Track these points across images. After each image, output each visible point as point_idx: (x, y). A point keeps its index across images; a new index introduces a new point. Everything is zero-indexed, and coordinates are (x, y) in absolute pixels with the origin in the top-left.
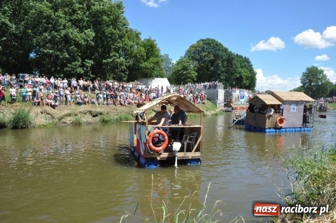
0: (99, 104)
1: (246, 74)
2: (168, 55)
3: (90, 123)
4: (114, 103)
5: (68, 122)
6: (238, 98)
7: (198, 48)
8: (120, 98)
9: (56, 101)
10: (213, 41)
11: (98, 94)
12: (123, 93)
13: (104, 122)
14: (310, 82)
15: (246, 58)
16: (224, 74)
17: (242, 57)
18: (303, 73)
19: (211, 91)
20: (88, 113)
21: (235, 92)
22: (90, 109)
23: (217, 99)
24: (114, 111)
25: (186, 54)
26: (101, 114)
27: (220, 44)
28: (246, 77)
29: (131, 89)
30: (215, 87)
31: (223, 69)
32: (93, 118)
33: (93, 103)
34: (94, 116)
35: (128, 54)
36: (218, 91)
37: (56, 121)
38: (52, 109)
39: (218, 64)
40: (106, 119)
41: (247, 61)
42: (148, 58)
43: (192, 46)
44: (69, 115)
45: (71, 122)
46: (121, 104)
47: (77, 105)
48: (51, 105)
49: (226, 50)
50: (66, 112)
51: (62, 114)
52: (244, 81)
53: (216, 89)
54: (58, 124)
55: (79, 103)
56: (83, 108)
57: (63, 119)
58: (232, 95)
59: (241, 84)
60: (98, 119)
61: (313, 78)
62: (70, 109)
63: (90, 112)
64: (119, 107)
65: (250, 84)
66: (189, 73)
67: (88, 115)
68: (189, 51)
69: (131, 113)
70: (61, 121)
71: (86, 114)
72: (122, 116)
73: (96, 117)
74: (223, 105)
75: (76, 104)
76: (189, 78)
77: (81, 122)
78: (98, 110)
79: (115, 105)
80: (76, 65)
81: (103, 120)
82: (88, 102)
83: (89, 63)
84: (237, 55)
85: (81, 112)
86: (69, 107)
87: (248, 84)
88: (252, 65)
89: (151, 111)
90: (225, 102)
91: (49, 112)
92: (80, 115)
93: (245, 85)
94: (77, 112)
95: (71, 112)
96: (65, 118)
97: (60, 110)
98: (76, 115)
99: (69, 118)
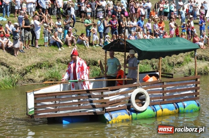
0: (91, 44)
5: (37, 78)
8: (130, 32)
9: (15, 41)
33: (81, 43)
37: (16, 76)
38: (9, 55)
44: (39, 66)
45: (43, 78)
47: (53, 47)
50: (34, 60)
51: (27, 65)
54: (20, 82)
55: (56, 44)
57: (28, 74)
62: (40, 55)
70: (25, 78)
82: (72, 42)
85: (59, 61)
86: (39, 51)
91: (4, 61)
92: (57, 66)
94: (52, 60)
95: (42, 60)
96: (31, 71)
97: (23, 57)
98: (50, 66)
99: (38, 72)
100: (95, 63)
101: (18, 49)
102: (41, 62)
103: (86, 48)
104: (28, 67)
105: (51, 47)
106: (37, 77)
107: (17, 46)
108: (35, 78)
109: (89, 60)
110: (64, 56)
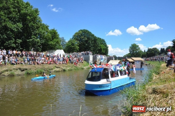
1: (103, 47)
2: (64, 38)
3: (19, 75)
4: (34, 63)
6: (100, 59)
7: (79, 34)
10: (87, 31)
12: (39, 58)
13: (28, 74)
14: (133, 51)
15: (103, 39)
16: (93, 47)
17: (101, 39)
18: (130, 47)
19: (86, 56)
20: (19, 69)
21: (98, 56)
22: (20, 67)
23: (89, 60)
24: (34, 68)
25: (73, 37)
26: (26, 69)
27: (90, 32)
28: (103, 48)
29: (43, 55)
30: (88, 54)
31: (92, 45)
34: (22, 71)
35: (42, 37)
36: (89, 56)
39: (89, 42)
40: (29, 72)
41: (103, 41)
42: (53, 39)
43: (76, 33)
46: (38, 64)
49: (93, 35)
52: (103, 51)
53: (89, 55)
56: (15, 66)
58: (96, 58)
59: (101, 52)
60: (24, 72)
61: (134, 49)
63: (20, 69)
64: (36, 65)
65: (105, 52)
66: (75, 47)
67: (19, 70)
68: (74, 36)
69: (43, 68)
71: (17, 70)
72: (39, 71)
73: (23, 71)
74: (92, 63)
76: (75, 49)
77: (14, 74)
78: (25, 67)
79: (35, 64)
80: (11, 42)
81: (28, 73)
83: (19, 41)
84: (99, 38)
87: (104, 52)
88: (106, 43)
89: (55, 67)
90: (93, 62)
93: (103, 53)
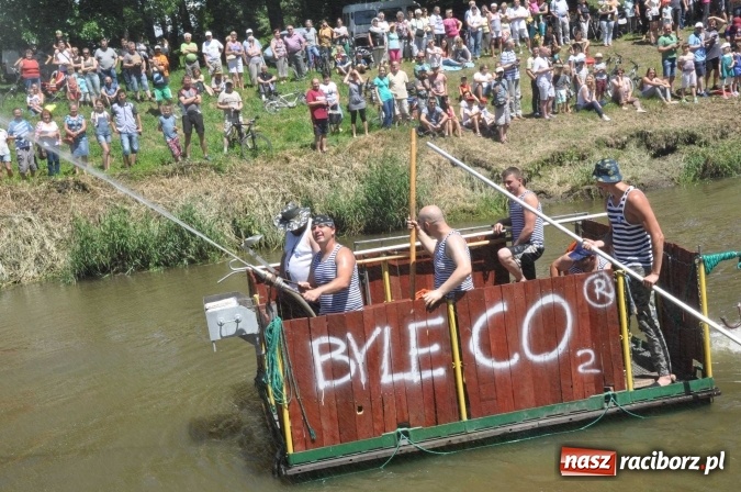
5: (554, 188)
11: (671, 51)
32: (657, 162)
33: (651, 94)
38: (489, 142)
44: (557, 160)
45: (568, 187)
48: (483, 127)
50: (544, 148)
51: (530, 160)
57: (535, 180)
62: (557, 133)
75: (576, 108)
85: (602, 143)
86: (553, 126)
91: (479, 156)
94: (585, 143)
95: (563, 146)
96: (540, 173)
97: (519, 143)
98: (582, 158)
99: (556, 175)
100: (690, 139)
101: (506, 126)
102: (560, 151)
103: (664, 106)
104: (532, 165)
105: (580, 114)
106: (555, 186)
107: (502, 121)
108: (552, 189)
109: (676, 133)
110: (614, 130)
